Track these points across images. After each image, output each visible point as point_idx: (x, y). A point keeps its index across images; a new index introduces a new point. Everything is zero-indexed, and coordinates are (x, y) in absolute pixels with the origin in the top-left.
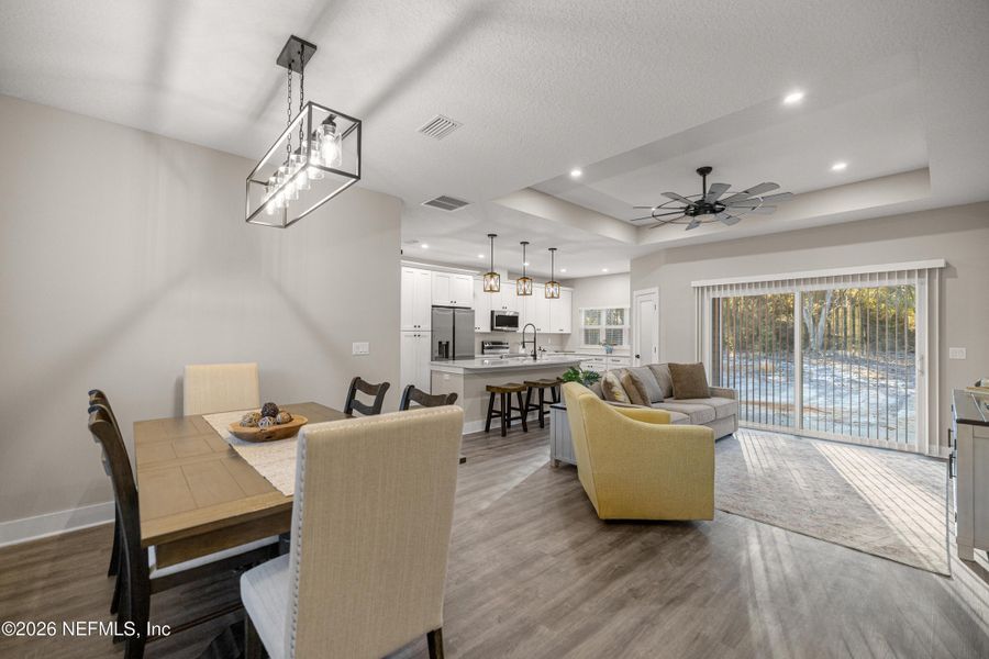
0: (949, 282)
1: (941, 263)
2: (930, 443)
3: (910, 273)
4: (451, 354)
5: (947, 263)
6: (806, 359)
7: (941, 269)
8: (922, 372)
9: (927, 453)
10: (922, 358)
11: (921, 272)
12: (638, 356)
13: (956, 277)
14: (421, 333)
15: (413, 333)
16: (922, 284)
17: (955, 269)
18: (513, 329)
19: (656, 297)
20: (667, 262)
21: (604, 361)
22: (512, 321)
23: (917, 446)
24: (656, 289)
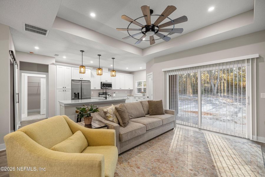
0: (260, 64)
1: (257, 56)
2: (252, 135)
3: (243, 61)
4: (80, 97)
5: (260, 56)
6: (203, 98)
7: (257, 58)
8: (249, 104)
9: (251, 139)
10: (249, 98)
11: (248, 60)
12: (148, 97)
13: (264, 62)
14: (66, 90)
15: (63, 90)
16: (248, 65)
17: (263, 58)
18: (110, 88)
19: (152, 76)
20: (155, 63)
21: (141, 99)
22: (110, 85)
23: (247, 135)
24: (152, 73)
